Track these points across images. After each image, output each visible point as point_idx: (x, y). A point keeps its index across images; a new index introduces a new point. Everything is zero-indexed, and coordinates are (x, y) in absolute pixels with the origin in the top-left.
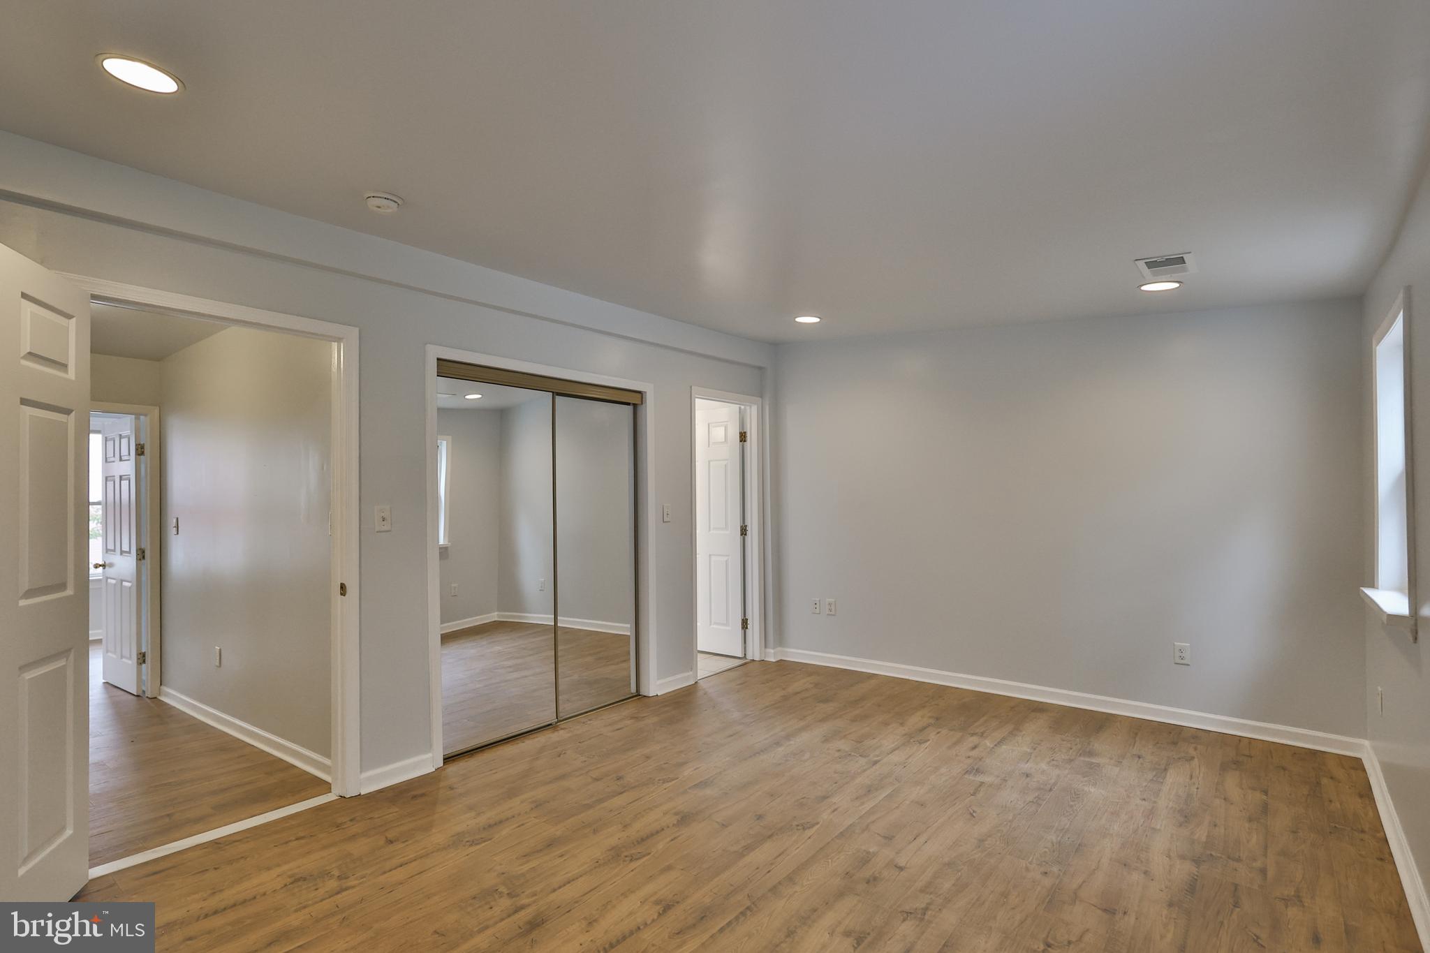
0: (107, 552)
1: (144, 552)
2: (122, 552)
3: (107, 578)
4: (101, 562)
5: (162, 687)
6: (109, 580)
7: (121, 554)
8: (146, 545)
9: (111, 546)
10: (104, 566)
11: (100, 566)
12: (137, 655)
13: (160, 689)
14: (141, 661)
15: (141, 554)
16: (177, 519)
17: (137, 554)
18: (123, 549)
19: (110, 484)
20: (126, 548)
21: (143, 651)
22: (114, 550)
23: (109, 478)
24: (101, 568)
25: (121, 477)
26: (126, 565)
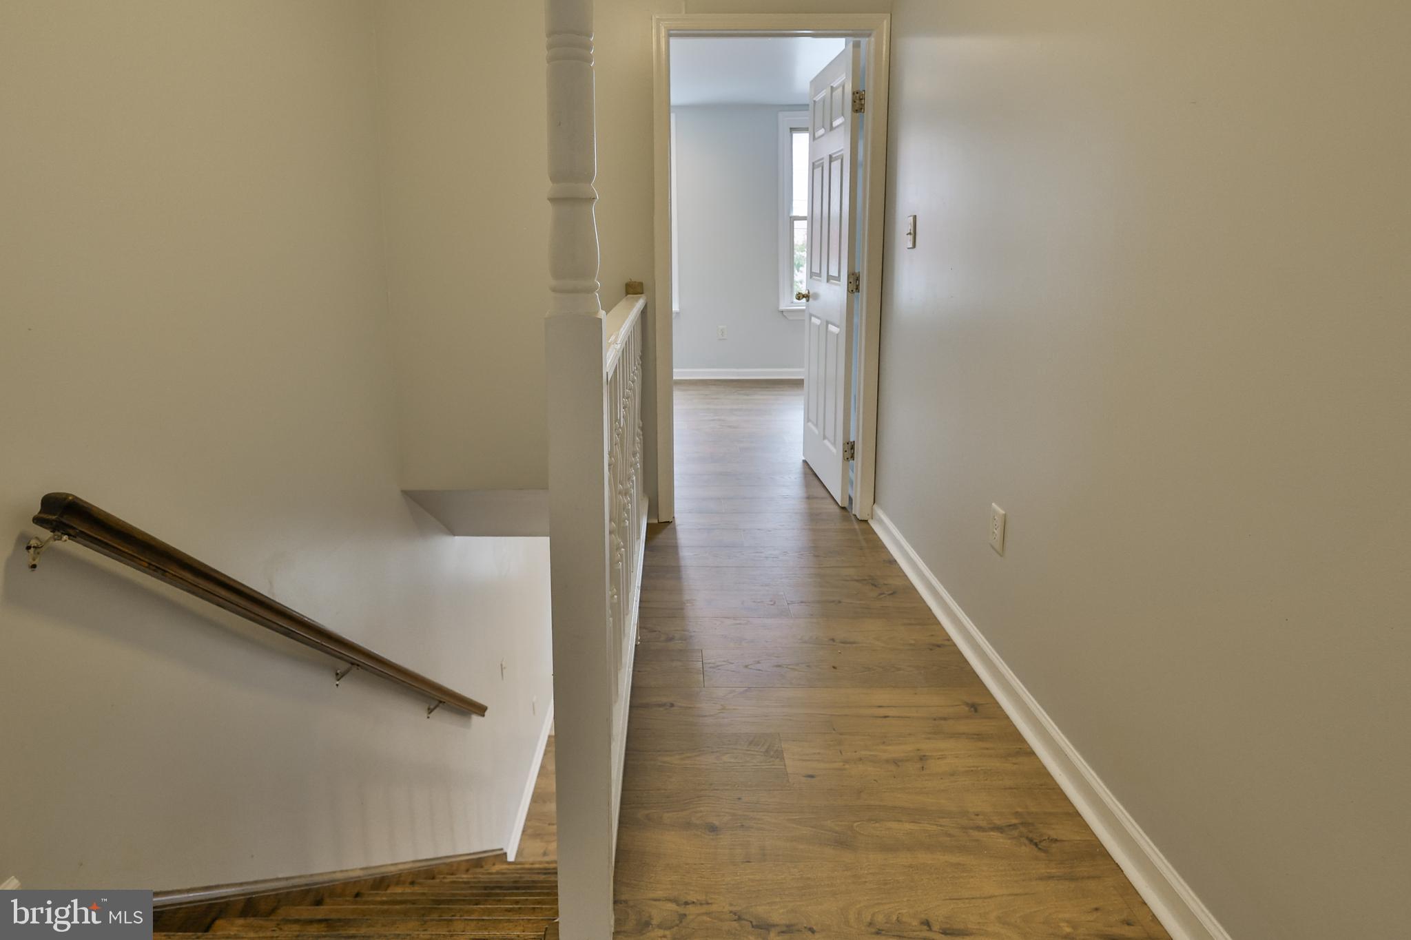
0: (811, 277)
1: (858, 279)
2: (829, 278)
3: (811, 315)
4: (804, 292)
5: (875, 506)
6: (813, 319)
7: (828, 281)
8: (863, 269)
9: (816, 269)
10: (807, 297)
11: (804, 296)
12: (844, 444)
13: (872, 509)
14: (848, 455)
15: (854, 283)
16: (915, 217)
17: (849, 283)
18: (830, 274)
19: (818, 172)
20: (834, 272)
21: (852, 440)
22: (819, 275)
23: (816, 164)
24: (804, 300)
25: (830, 156)
26: (834, 295)
